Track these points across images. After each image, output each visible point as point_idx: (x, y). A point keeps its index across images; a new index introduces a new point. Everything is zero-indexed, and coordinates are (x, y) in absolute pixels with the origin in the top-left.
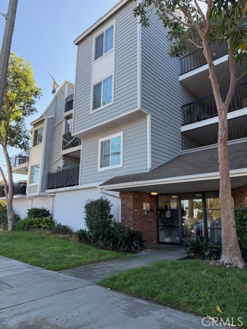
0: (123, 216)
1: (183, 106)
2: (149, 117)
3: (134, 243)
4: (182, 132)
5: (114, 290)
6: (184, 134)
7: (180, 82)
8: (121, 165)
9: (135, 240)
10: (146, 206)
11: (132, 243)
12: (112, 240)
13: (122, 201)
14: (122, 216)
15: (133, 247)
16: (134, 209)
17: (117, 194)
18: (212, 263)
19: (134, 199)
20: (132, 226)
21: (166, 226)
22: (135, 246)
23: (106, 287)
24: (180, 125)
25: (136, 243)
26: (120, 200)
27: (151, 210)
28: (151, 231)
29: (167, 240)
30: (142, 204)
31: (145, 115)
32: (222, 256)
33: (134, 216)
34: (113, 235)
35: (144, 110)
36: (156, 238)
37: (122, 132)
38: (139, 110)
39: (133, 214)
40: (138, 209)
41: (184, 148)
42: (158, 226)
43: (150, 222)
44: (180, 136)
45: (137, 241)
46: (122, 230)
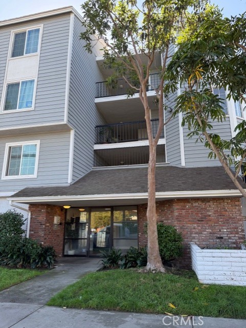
0: (32, 231)
1: (97, 127)
2: (72, 133)
3: (48, 259)
4: (95, 150)
5: (71, 307)
6: (96, 152)
7: (95, 103)
8: (35, 176)
9: (49, 255)
10: (56, 220)
11: (45, 259)
12: (22, 257)
13: (31, 215)
14: (30, 231)
15: (46, 263)
16: (46, 223)
17: (27, 207)
18: (140, 270)
19: (48, 212)
20: (42, 241)
21: (72, 239)
22: (49, 261)
23: (60, 306)
24: (93, 143)
25: (50, 258)
26: (30, 214)
27: (61, 224)
28: (58, 245)
29: (71, 252)
30: (53, 218)
31: (68, 130)
32: (148, 263)
33: (45, 231)
34: (24, 252)
35: (69, 125)
36: (62, 252)
37: (39, 141)
38: (66, 124)
39: (45, 229)
40: (49, 223)
41: (95, 165)
42: (64, 239)
43: (58, 236)
44: (93, 153)
45: (51, 257)
46: (35, 246)
